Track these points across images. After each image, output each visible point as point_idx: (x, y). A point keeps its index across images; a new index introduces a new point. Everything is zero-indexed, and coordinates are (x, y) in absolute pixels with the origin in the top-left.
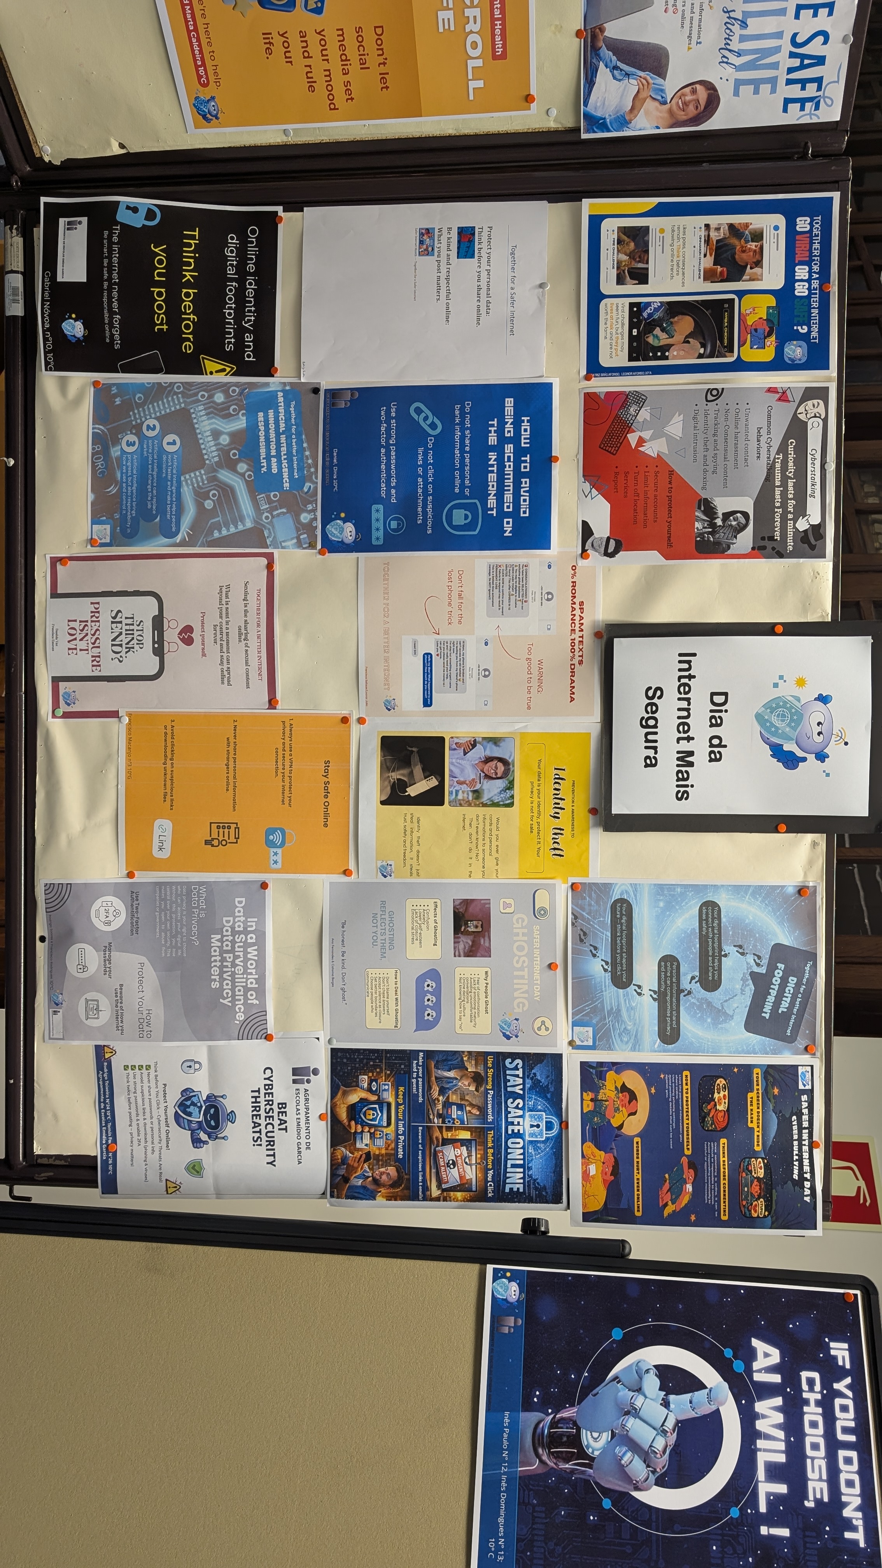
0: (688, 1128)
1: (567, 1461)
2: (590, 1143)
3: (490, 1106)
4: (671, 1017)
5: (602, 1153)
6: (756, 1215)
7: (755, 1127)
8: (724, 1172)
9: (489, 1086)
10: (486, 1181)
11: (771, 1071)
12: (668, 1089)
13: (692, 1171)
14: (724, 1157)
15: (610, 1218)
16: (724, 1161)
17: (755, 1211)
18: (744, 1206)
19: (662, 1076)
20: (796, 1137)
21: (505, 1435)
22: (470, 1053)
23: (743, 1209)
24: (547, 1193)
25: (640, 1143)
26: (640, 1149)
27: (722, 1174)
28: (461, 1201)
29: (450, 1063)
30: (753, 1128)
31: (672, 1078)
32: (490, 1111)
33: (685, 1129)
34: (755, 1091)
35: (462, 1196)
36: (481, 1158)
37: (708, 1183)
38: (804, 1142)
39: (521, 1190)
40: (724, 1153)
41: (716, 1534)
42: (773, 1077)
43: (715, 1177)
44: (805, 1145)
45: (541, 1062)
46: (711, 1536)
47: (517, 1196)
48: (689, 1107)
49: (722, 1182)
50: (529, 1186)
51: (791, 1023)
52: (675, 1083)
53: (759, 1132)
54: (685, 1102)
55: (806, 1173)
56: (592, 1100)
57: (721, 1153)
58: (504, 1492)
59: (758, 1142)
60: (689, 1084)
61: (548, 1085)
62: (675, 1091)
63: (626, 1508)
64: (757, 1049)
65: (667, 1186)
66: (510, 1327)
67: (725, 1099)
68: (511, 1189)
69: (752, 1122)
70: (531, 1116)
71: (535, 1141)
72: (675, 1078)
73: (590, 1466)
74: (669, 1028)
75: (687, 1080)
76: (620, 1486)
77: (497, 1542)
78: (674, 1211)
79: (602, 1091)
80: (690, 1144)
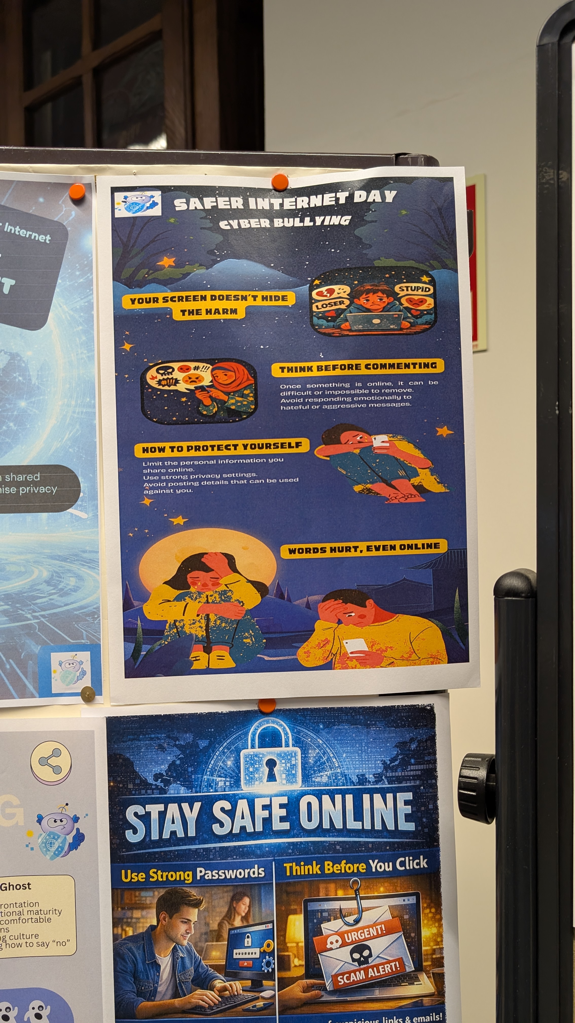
0: (253, 447)
2: (301, 652)
3: (231, 874)
4: (18, 485)
5: (319, 625)
6: (430, 301)
7: (245, 304)
8: (343, 367)
9: (188, 876)
10: (395, 873)
11: (126, 273)
12: (174, 488)
13: (345, 436)
14: (310, 369)
15: (457, 604)
16: (319, 368)
17: (422, 302)
18: (412, 325)
19: (147, 502)
20: (265, 223)
22: (117, 922)
23: (418, 329)
24: (412, 740)
25: (292, 547)
26: (304, 546)
27: (347, 372)
28: (440, 926)
29: (140, 965)
30: (247, 308)
31: (149, 482)
32: (241, 874)
33: (257, 451)
34: (170, 304)
35: (428, 926)
36: (345, 888)
37: (367, 402)
38: (277, 207)
39: (409, 796)
40: (302, 369)
42: (137, 270)
43: (353, 387)
44: (282, 205)
45: (129, 764)
47: (424, 804)
48: (209, 443)
49: (363, 371)
50: (399, 780)
51: (23, 233)
52: (160, 474)
53: (255, 297)
54: (198, 454)
55: (337, 199)
56: (208, 650)
57: (302, 374)
59: (277, 298)
60: (161, 445)
61: (180, 747)
62: (176, 474)
64: (82, 303)
65: (380, 488)
67: (188, 369)
68: (408, 818)
69: (234, 311)
70: (251, 780)
71: (304, 769)
72: (150, 474)
74: (43, 490)
75: (153, 450)
78: (433, 472)
79: (187, 630)
80: (287, 440)
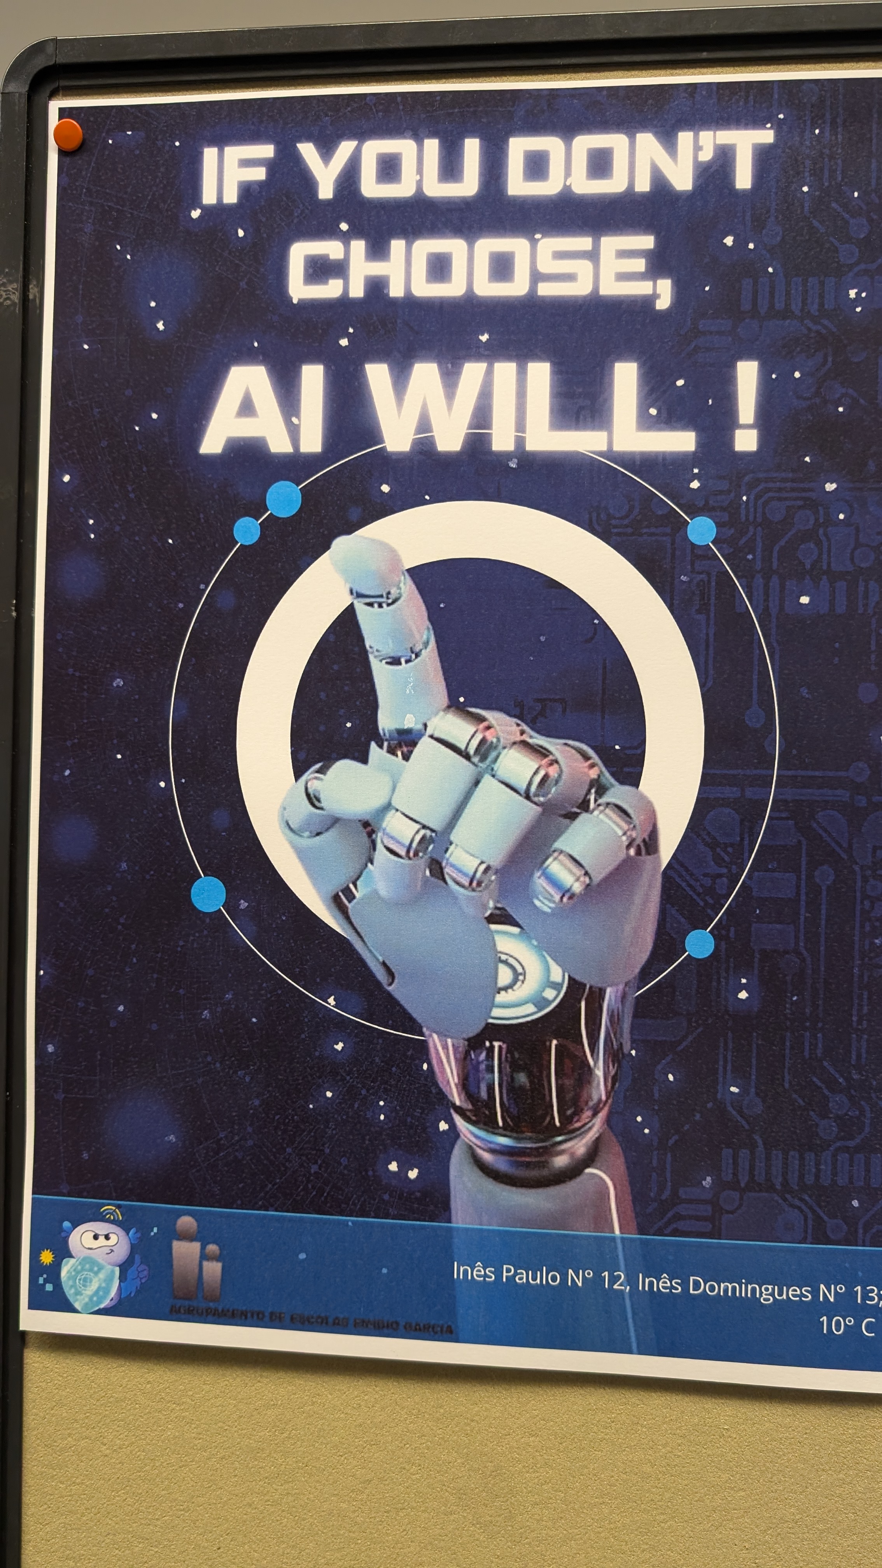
1: (584, 1073)
21: (522, 1277)
41: (767, 594)
46: (774, 611)
58: (685, 1284)
63: (708, 882)
66: (204, 1256)
73: (596, 996)
76: (645, 902)
77: (830, 1310)
